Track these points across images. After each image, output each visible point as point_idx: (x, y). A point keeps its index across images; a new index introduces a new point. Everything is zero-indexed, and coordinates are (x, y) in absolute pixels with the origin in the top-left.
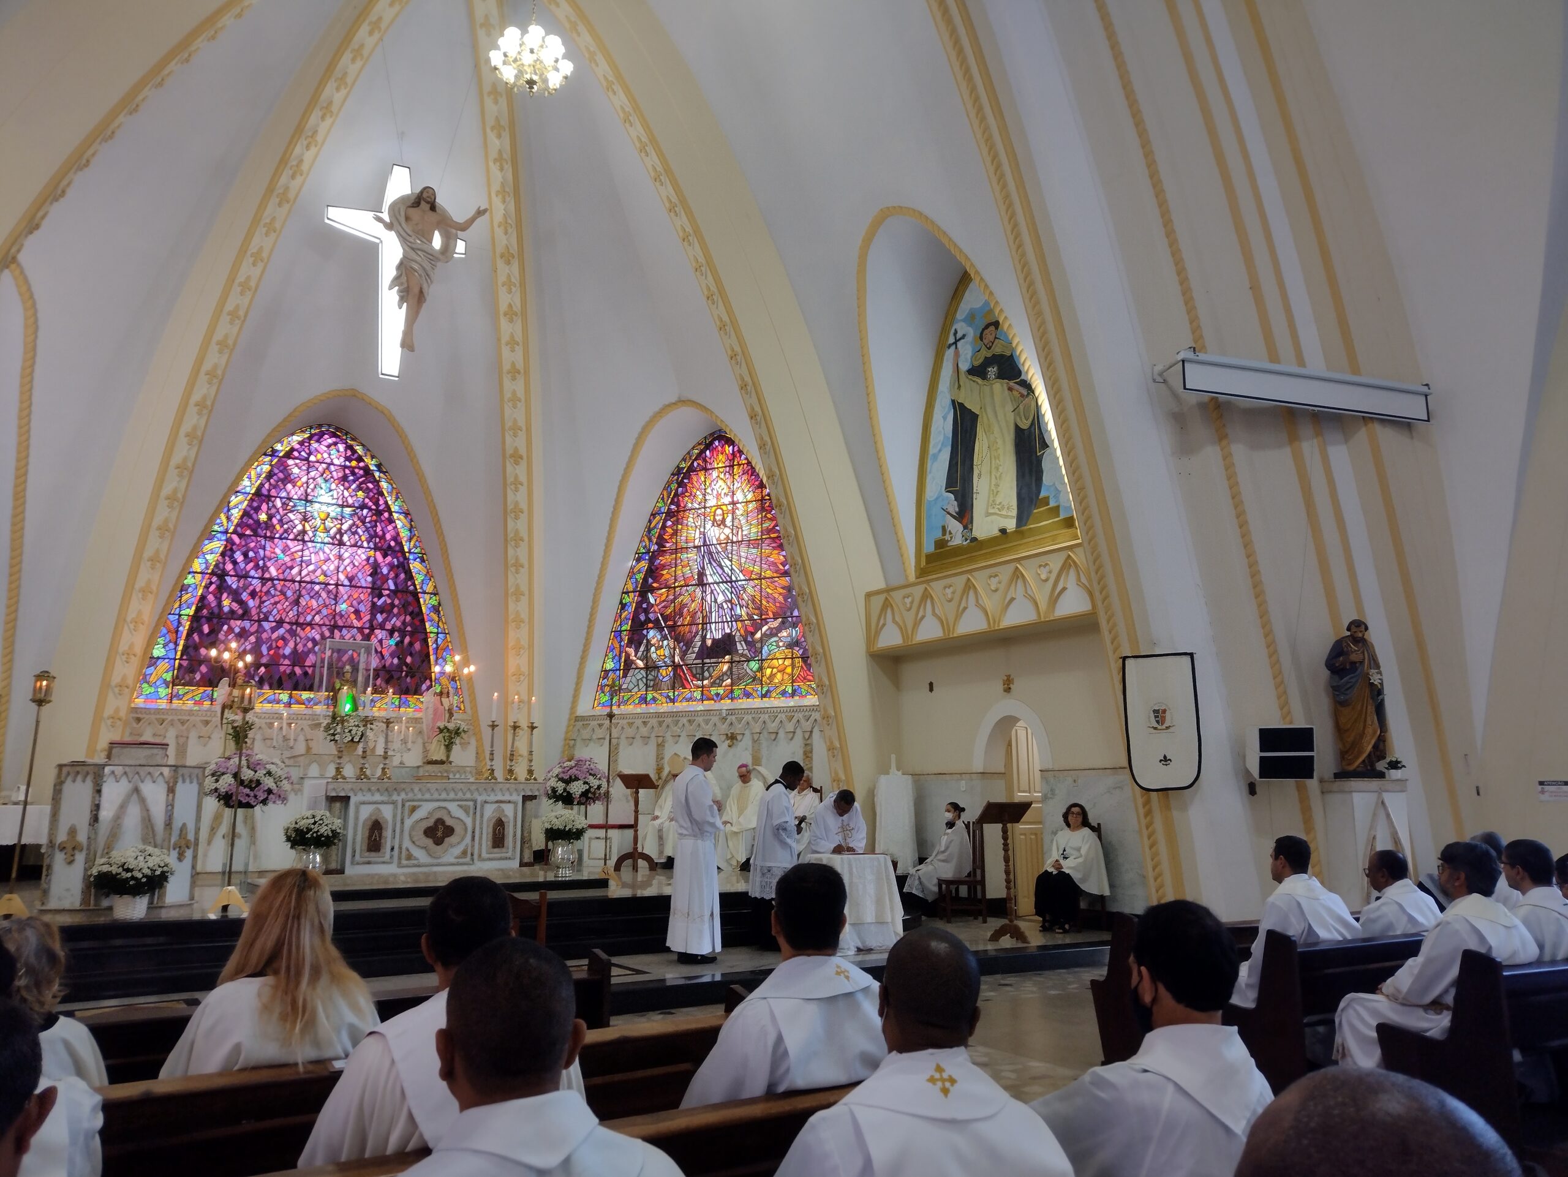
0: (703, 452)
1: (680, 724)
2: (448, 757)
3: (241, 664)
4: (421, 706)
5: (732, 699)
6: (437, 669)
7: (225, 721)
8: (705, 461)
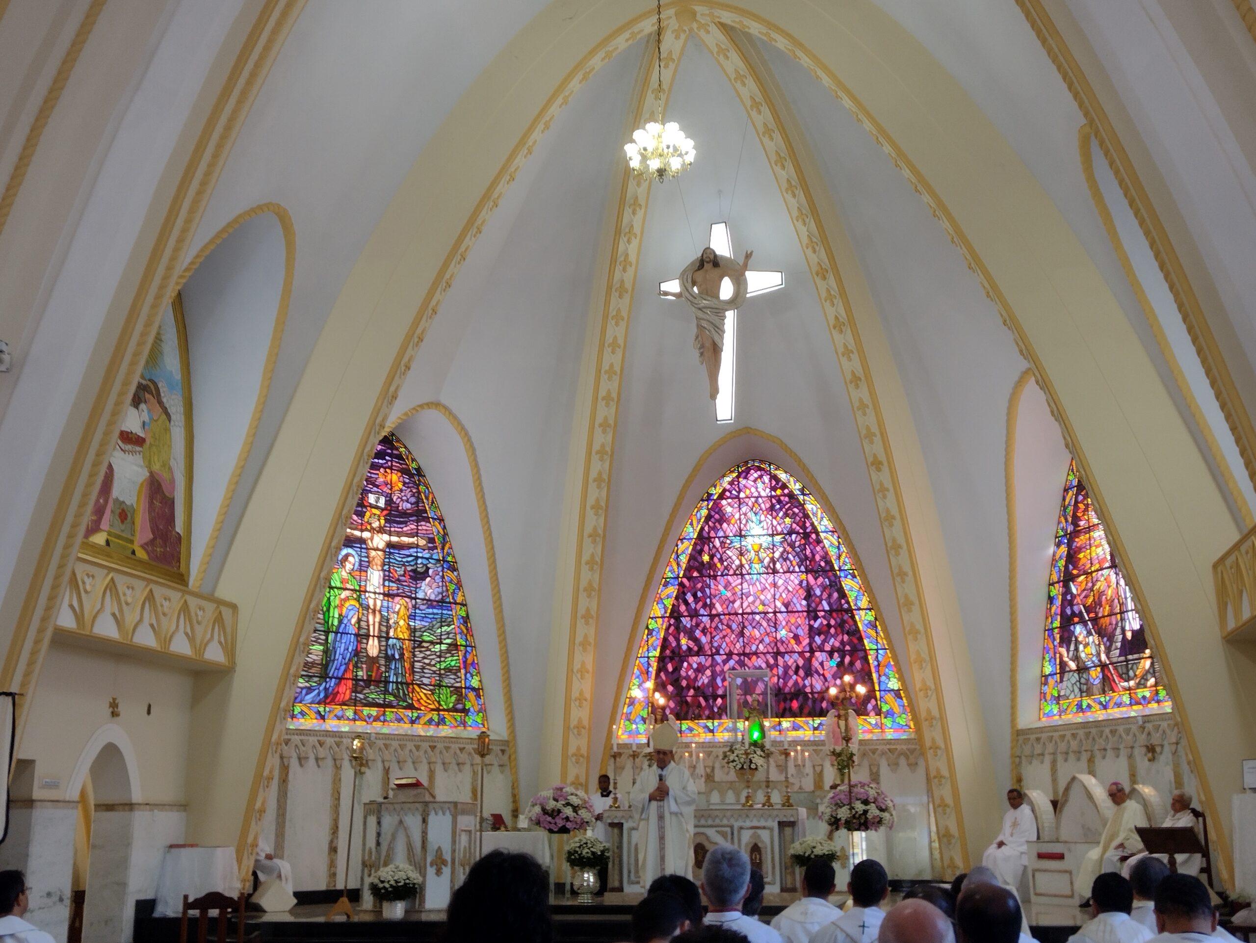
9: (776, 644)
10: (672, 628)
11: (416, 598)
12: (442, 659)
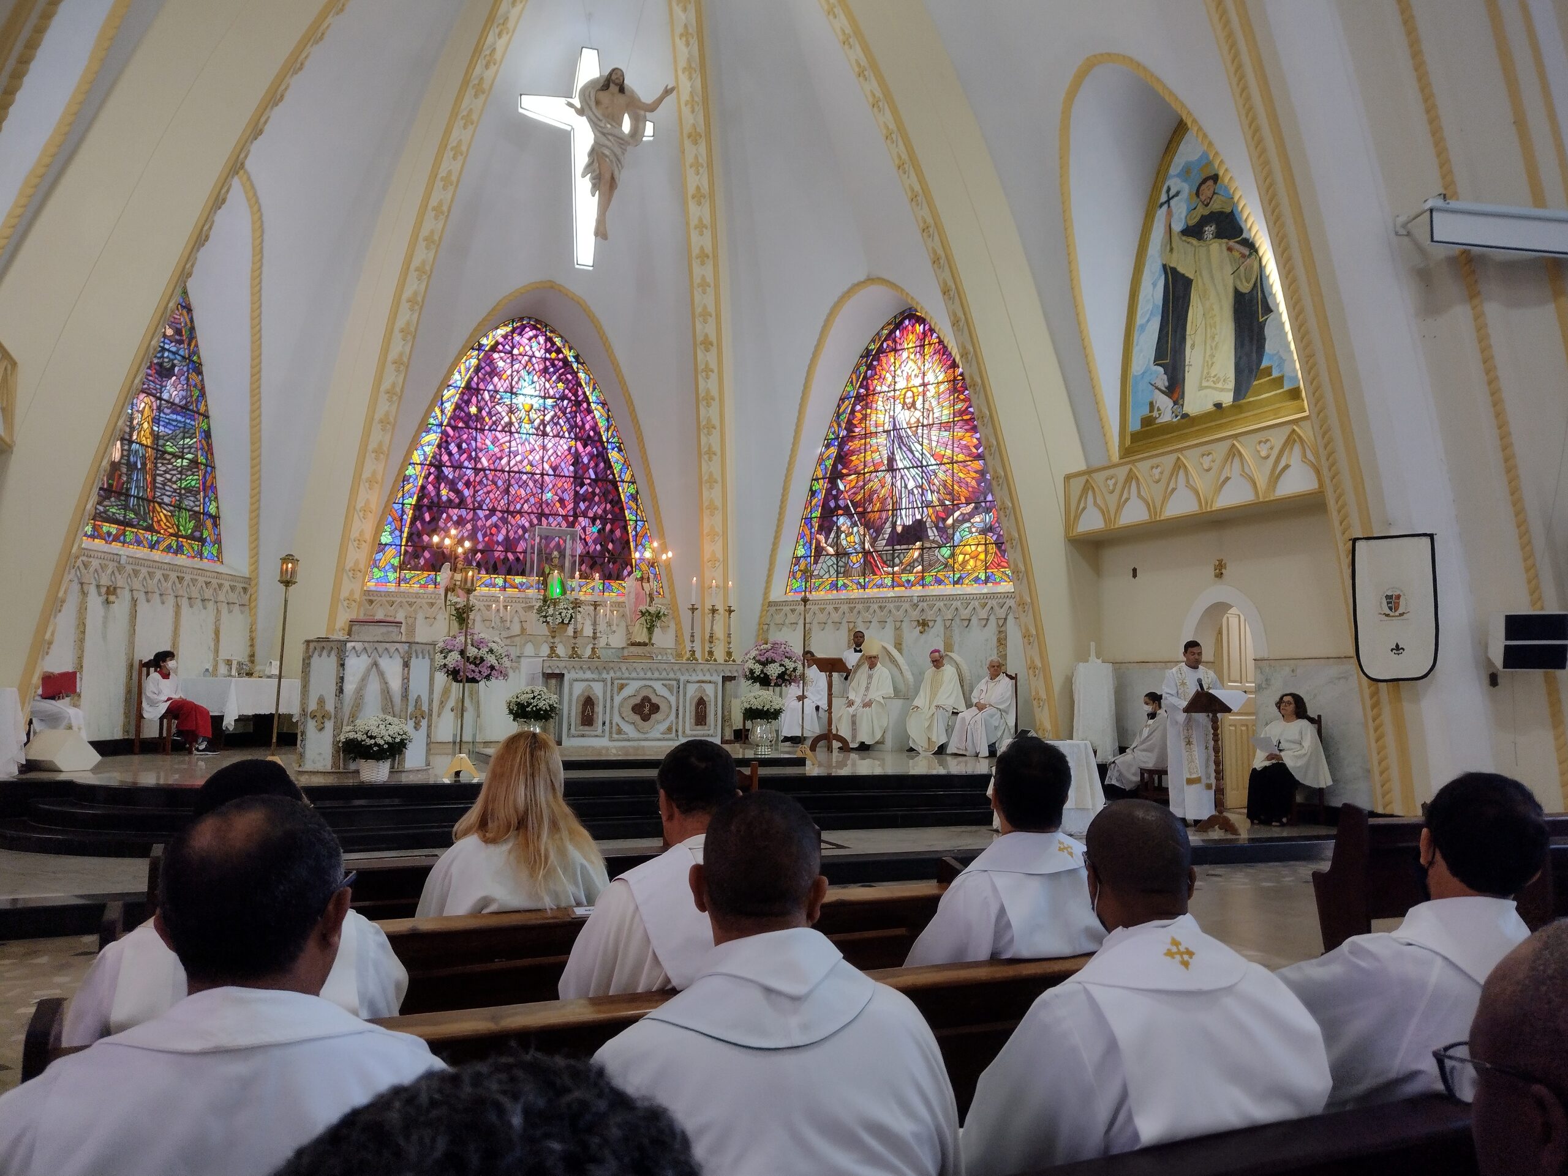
0: (892, 332)
1: (871, 610)
2: (650, 639)
3: (460, 550)
4: (623, 591)
5: (923, 586)
6: (637, 555)
7: (448, 603)
8: (895, 341)
9: (541, 506)
10: (432, 477)
11: (160, 399)
12: (184, 477)
